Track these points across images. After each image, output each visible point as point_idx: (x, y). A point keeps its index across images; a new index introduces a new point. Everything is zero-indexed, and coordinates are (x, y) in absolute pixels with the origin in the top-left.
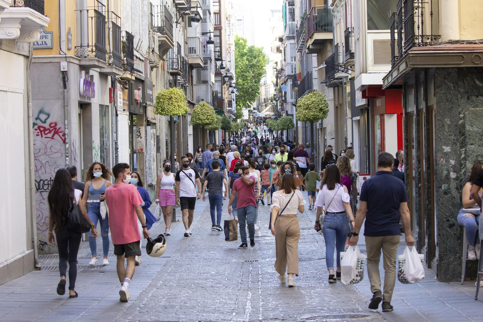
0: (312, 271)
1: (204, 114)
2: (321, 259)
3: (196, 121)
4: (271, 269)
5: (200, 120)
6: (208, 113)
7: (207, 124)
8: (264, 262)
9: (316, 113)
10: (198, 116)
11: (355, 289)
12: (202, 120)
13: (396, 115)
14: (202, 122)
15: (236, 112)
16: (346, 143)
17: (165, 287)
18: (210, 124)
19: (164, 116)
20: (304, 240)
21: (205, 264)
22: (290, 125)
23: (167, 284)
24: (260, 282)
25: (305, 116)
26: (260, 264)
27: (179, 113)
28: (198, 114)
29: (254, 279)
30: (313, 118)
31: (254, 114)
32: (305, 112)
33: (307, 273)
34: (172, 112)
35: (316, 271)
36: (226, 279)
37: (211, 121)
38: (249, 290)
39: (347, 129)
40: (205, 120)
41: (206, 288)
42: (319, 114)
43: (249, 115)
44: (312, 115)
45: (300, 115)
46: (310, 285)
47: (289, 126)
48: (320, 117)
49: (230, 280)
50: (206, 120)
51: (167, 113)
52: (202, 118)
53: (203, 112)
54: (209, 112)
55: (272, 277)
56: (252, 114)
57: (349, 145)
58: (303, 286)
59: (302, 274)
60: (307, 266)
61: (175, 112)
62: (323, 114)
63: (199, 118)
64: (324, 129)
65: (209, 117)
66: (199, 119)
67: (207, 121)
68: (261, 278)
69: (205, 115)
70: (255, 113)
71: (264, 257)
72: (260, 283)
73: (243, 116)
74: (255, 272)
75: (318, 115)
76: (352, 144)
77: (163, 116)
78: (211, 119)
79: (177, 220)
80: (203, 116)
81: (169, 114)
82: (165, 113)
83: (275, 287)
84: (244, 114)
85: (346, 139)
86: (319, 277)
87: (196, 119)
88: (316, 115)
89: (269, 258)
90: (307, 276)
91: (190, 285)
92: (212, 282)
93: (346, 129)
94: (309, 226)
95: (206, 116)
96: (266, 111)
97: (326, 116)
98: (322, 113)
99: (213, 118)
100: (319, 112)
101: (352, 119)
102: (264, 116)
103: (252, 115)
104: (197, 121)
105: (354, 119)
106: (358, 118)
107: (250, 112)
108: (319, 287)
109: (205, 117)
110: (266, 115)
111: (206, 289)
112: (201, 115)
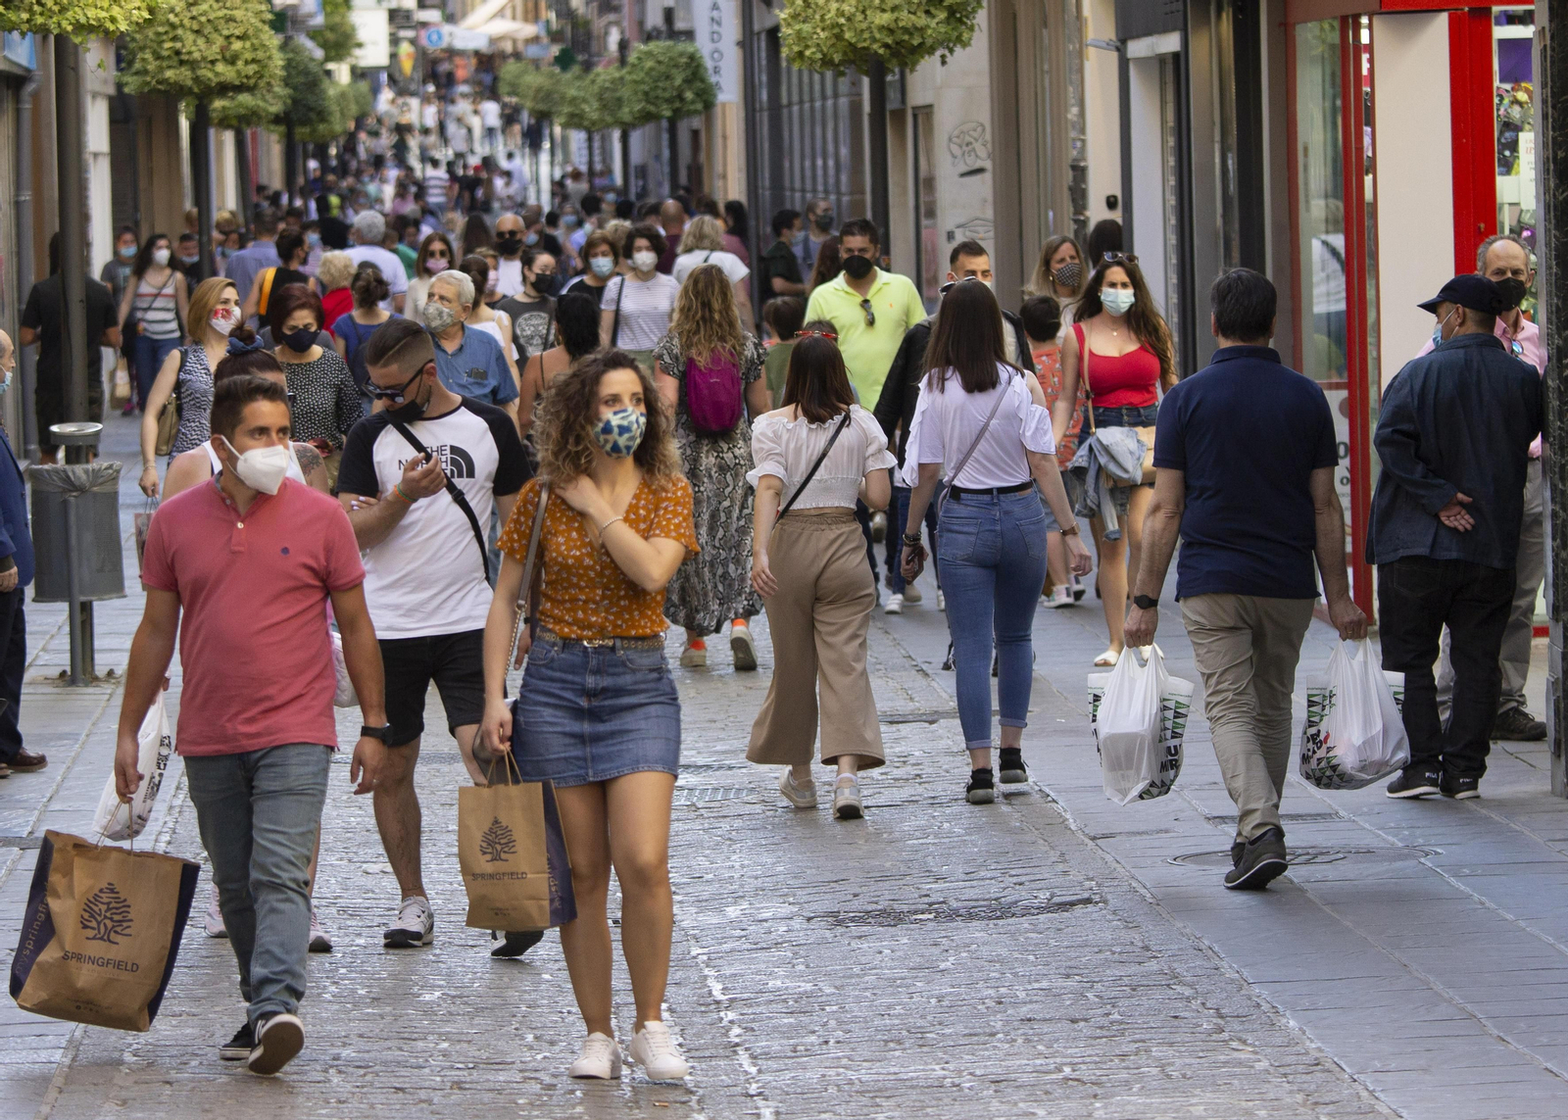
0: (1045, 984)
1: (208, 29)
2: (1072, 904)
3: (161, 69)
4: (781, 972)
5: (182, 63)
6: (231, 19)
7: (224, 89)
8: (719, 926)
9: (906, 19)
10: (175, 39)
11: (1364, 1094)
12: (193, 65)
13: (1443, 19)
14: (197, 79)
15: (319, 20)
16: (1079, 196)
17: (167, 1090)
18: (240, 88)
19: (23, 35)
20: (920, 789)
21: (361, 941)
22: (689, 95)
23: (173, 1075)
24: (740, 1050)
25: (839, 37)
26: (696, 939)
27: (113, 20)
28: (173, 26)
29: (698, 1035)
30: (886, 46)
31: (423, 34)
32: (840, 13)
33: (1022, 995)
34: (69, 14)
35: (1070, 983)
36: (530, 1037)
37: (251, 69)
38: (693, 1104)
39: (1082, 114)
40: (213, 62)
41: (423, 1094)
42: (921, 20)
43: (395, 41)
44: (881, 28)
45: (807, 28)
46: (1067, 1070)
47: (680, 98)
48: (929, 42)
49: (552, 1043)
50: (220, 67)
51: (40, 20)
52: (197, 55)
53: (204, 14)
54: (238, 14)
55: (804, 1019)
56: (410, 34)
57: (1097, 212)
58: (1025, 1078)
59: (990, 1003)
60: (1004, 952)
61: (92, 13)
62: (947, 21)
63: (178, 53)
64: (915, 116)
65: (237, 45)
66: (179, 59)
67: (225, 72)
68: (736, 1030)
69: (215, 36)
70: (424, 25)
71: (705, 895)
72: (743, 1058)
73: (360, 45)
74: (683, 991)
75: (921, 30)
76: (1121, 201)
77: (16, 34)
78: (248, 56)
79: (100, 670)
80: (201, 42)
81: (52, 24)
82: (25, 16)
83: (851, 1083)
84: (362, 35)
85: (1080, 172)
86: (1104, 1021)
87: (158, 57)
88: (905, 30)
89: (738, 899)
90: (1024, 1011)
91: (319, 1077)
92: (445, 1054)
93: (1075, 110)
94: (922, 704)
95: (220, 41)
96: (494, 16)
97: (965, 36)
98: (942, 15)
99: (260, 55)
100: (927, 12)
101: (1121, 49)
102: (480, 43)
103: (413, 42)
104: (169, 74)
105: (1138, 48)
106: (1170, 43)
107: (400, 21)
108: (1127, 1083)
109: (216, 48)
110: (493, 41)
111: (430, 1102)
112: (190, 37)
